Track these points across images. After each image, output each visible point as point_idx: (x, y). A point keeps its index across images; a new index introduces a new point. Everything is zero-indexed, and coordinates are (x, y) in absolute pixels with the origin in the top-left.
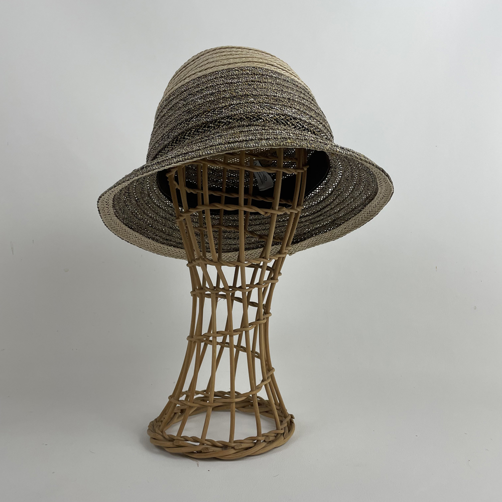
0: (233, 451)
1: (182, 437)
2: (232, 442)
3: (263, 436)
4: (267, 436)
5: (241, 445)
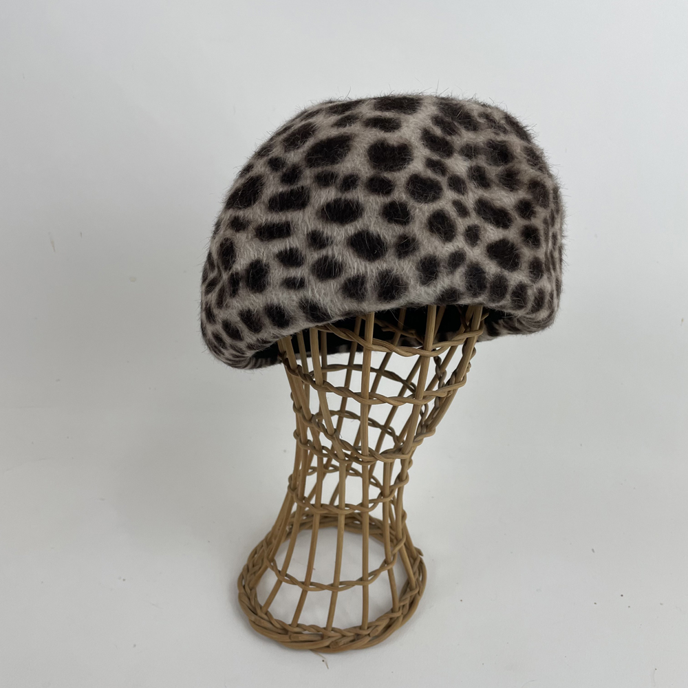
0: (368, 639)
1: (298, 626)
2: (366, 627)
3: (399, 608)
4: (404, 606)
5: (377, 631)
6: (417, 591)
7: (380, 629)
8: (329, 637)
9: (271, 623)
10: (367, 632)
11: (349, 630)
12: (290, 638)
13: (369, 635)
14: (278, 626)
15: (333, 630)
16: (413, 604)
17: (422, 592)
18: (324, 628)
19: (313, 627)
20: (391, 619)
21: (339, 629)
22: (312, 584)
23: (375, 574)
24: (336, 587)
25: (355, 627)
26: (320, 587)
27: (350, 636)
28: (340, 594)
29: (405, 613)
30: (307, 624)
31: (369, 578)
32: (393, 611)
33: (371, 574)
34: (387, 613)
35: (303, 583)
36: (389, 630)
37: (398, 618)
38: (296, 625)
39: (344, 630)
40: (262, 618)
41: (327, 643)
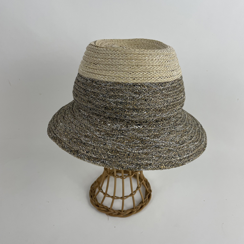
1: (102, 205)
2: (123, 211)
3: (136, 208)
4: (138, 208)
5: (126, 213)
6: (145, 204)
7: (127, 213)
8: (110, 211)
9: (95, 201)
10: (123, 213)
11: (117, 211)
12: (99, 208)
13: (123, 214)
14: (96, 203)
15: (112, 209)
16: (142, 207)
17: (146, 204)
18: (109, 208)
19: (106, 207)
20: (132, 211)
21: (114, 210)
22: (107, 194)
23: (127, 197)
24: (114, 197)
25: (119, 210)
26: (109, 196)
27: (117, 213)
28: (115, 200)
29: (137, 210)
30: (105, 205)
31: (125, 198)
32: (133, 209)
33: (125, 197)
34: (131, 209)
35: (104, 193)
36: (131, 214)
37: (135, 211)
38: (101, 205)
39: (116, 210)
40: (93, 200)
41: (109, 213)
